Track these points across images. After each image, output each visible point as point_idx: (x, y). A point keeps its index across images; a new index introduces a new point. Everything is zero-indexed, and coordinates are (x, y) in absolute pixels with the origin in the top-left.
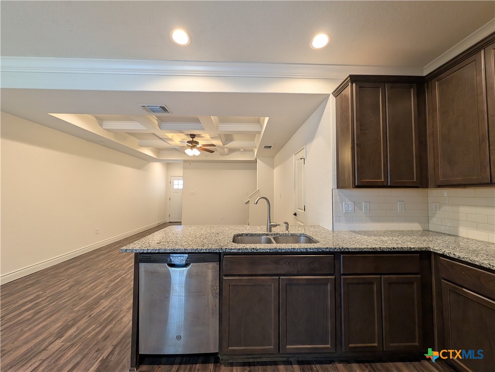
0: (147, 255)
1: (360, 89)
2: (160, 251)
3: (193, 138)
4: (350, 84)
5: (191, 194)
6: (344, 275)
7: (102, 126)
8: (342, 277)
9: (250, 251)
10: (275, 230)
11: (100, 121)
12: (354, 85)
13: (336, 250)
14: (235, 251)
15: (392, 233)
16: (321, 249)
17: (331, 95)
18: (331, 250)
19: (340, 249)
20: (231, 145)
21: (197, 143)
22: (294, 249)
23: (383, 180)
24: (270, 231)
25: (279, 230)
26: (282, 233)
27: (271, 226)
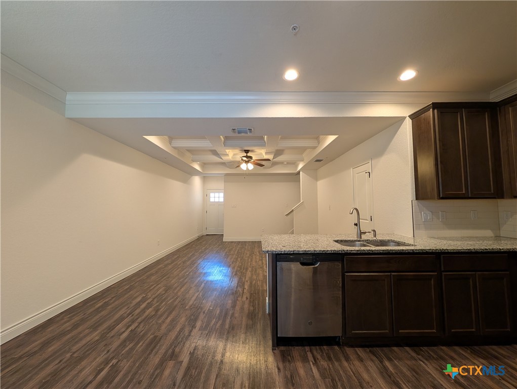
0: (284, 256)
1: (441, 114)
2: (295, 252)
3: (247, 153)
4: (431, 109)
5: (233, 207)
6: (444, 271)
7: (170, 144)
8: (444, 273)
9: (367, 252)
10: (364, 237)
11: (171, 139)
12: (436, 111)
13: (437, 251)
14: (355, 252)
15: (470, 238)
16: (425, 250)
17: (408, 118)
18: (434, 251)
19: (440, 250)
20: (280, 158)
21: (251, 157)
22: (403, 250)
23: (464, 192)
24: (361, 238)
25: (369, 237)
26: (372, 239)
27: (361, 233)
